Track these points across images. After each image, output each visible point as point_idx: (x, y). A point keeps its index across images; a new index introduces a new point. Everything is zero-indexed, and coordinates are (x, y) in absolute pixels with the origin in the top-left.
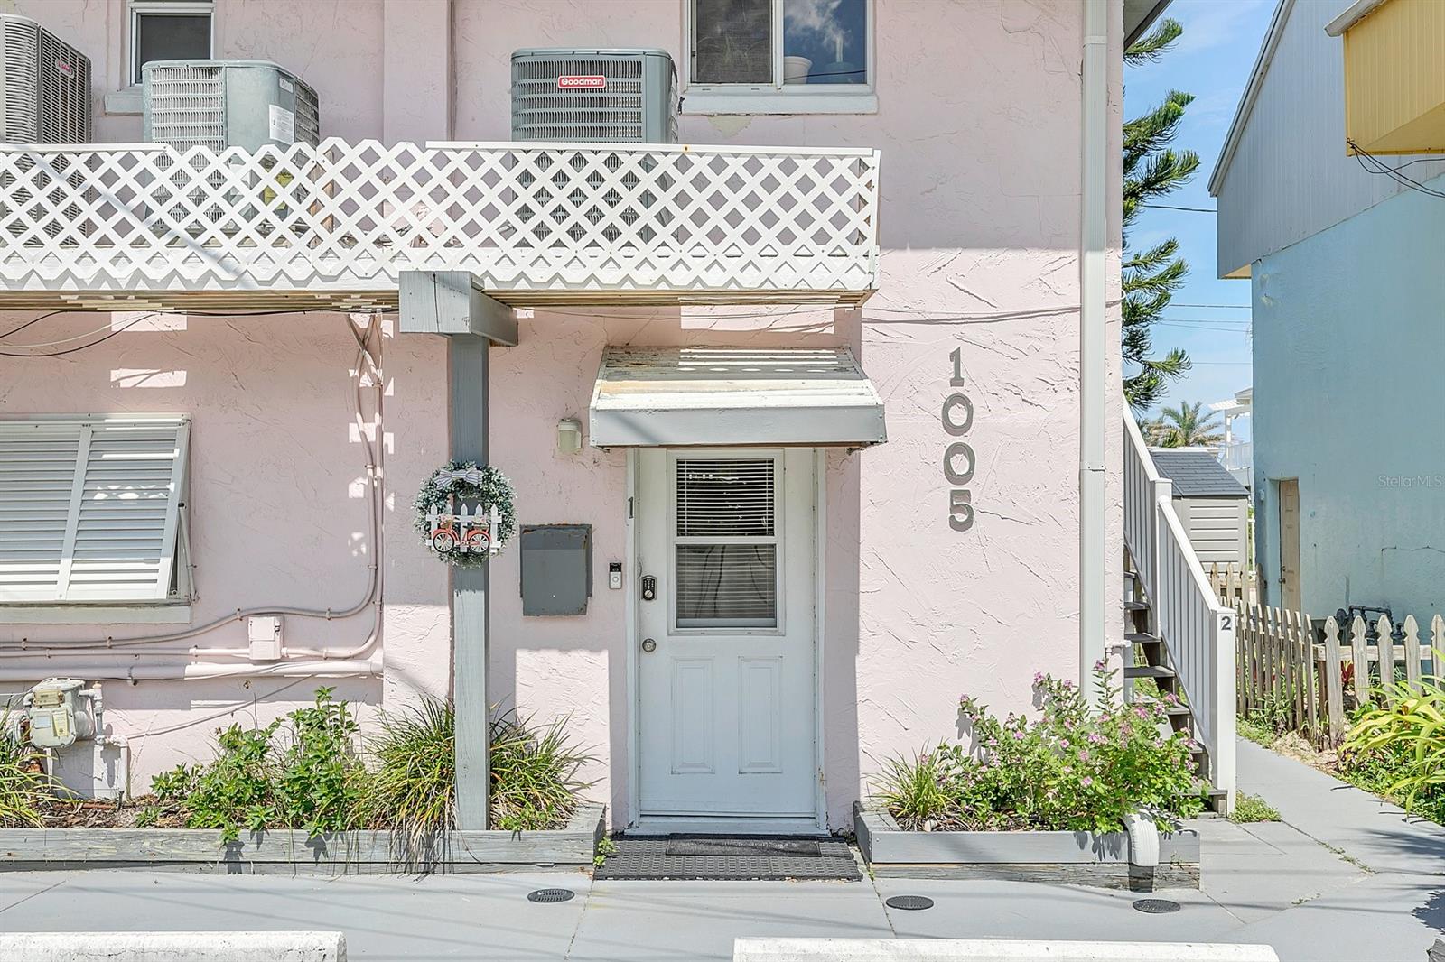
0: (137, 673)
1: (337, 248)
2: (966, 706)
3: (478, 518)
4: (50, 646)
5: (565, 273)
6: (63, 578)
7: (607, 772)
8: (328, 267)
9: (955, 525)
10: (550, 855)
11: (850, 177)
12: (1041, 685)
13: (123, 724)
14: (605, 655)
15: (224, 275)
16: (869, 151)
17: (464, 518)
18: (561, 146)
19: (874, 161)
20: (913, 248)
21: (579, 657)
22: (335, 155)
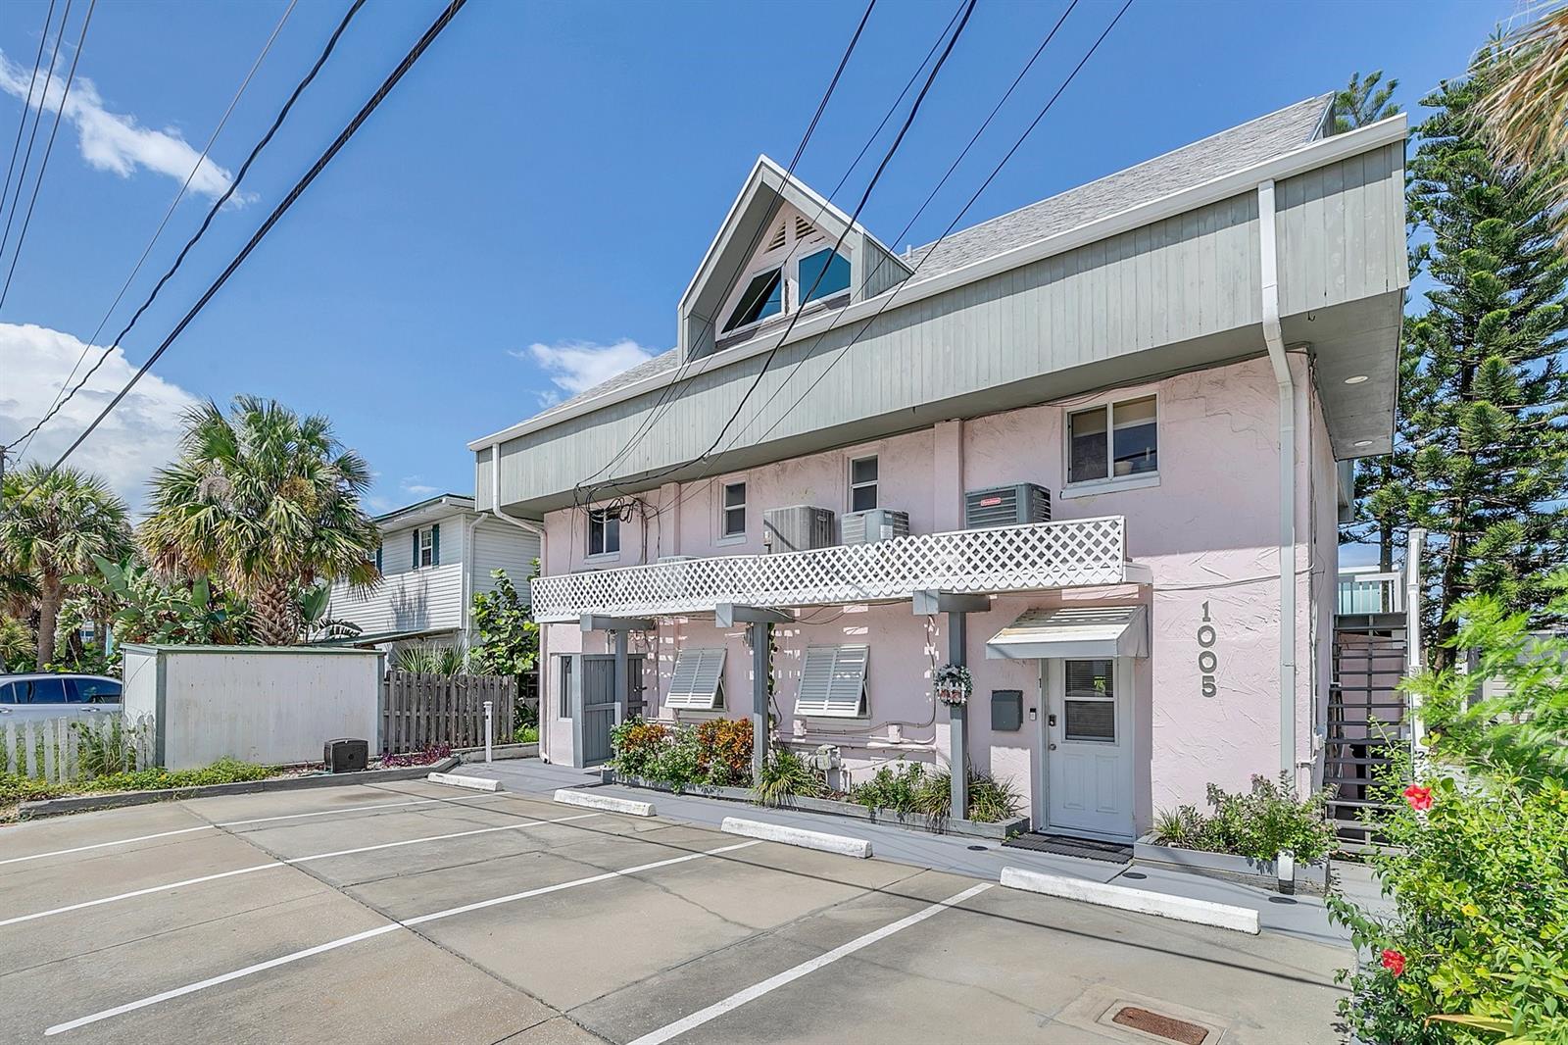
0: (852, 745)
1: (900, 581)
2: (1211, 788)
3: (957, 688)
4: (826, 732)
5: (984, 584)
6: (825, 707)
7: (1030, 803)
8: (897, 588)
9: (1205, 694)
10: (988, 834)
11: (1110, 530)
12: (1257, 781)
13: (848, 764)
14: (1029, 751)
15: (863, 595)
16: (1119, 517)
17: (951, 689)
18: (1010, 527)
19: (1121, 522)
20: (1180, 553)
21: (1017, 751)
22: (912, 543)
